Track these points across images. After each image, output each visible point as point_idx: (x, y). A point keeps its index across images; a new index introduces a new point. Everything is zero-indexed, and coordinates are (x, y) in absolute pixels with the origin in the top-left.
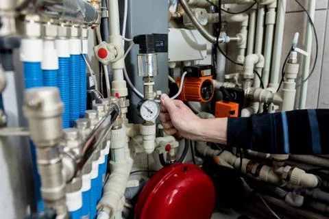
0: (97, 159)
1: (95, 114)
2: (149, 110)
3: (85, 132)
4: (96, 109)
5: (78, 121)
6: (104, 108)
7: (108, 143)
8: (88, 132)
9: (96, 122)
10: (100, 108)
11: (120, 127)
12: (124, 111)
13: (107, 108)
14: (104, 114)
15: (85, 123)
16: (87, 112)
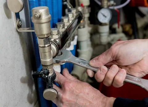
0: (69, 46)
1: (67, 19)
2: (104, 16)
3: (62, 30)
4: (68, 16)
5: (57, 23)
6: (73, 15)
7: (76, 37)
8: (64, 30)
9: (68, 24)
10: (70, 15)
11: (84, 27)
12: (87, 15)
13: (75, 15)
14: (73, 19)
15: (62, 25)
16: (62, 18)
